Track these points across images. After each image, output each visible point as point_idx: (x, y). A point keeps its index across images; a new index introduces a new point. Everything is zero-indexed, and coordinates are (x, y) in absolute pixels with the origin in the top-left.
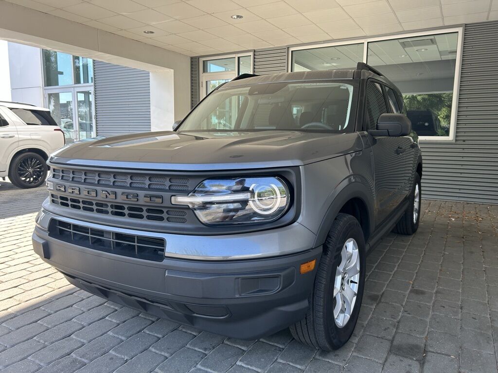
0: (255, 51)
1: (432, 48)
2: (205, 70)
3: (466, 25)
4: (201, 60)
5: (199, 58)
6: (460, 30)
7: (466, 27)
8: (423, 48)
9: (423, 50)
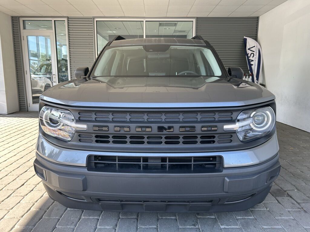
0: (68, 18)
1: (173, 28)
2: (24, 28)
3: (197, 18)
4: (21, 20)
5: (19, 18)
6: (194, 20)
7: (198, 19)
8: (167, 28)
9: (168, 29)
